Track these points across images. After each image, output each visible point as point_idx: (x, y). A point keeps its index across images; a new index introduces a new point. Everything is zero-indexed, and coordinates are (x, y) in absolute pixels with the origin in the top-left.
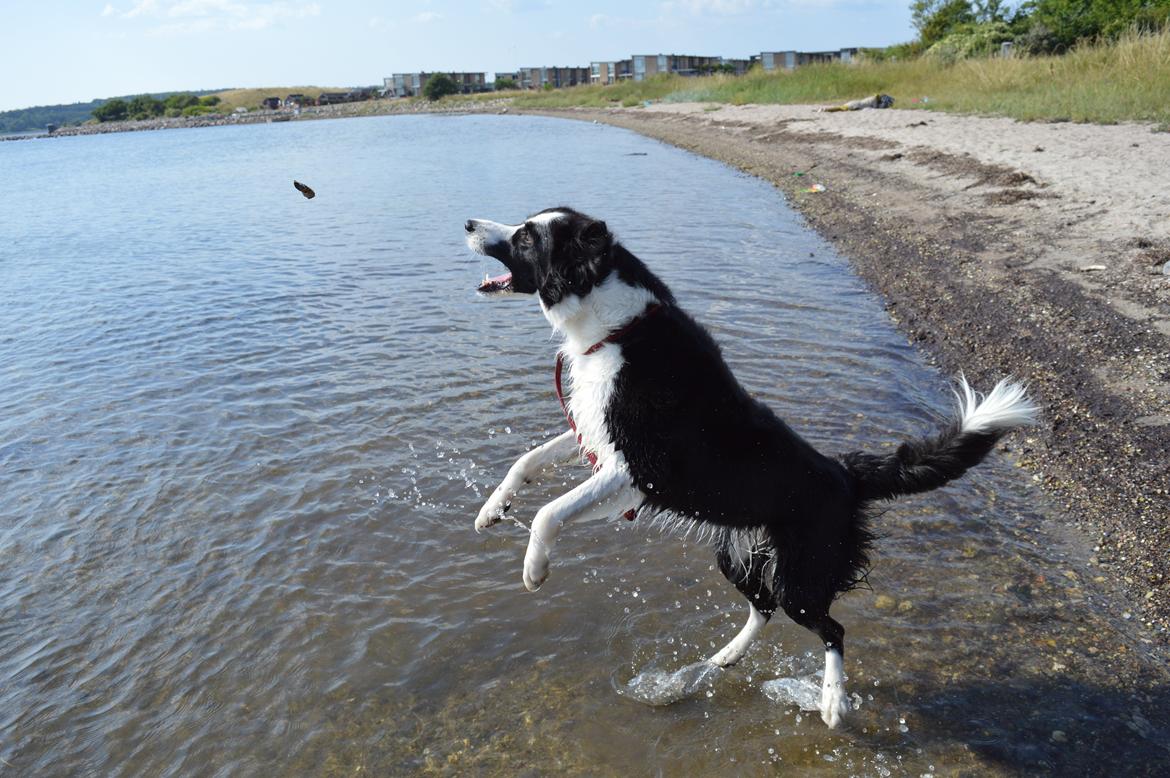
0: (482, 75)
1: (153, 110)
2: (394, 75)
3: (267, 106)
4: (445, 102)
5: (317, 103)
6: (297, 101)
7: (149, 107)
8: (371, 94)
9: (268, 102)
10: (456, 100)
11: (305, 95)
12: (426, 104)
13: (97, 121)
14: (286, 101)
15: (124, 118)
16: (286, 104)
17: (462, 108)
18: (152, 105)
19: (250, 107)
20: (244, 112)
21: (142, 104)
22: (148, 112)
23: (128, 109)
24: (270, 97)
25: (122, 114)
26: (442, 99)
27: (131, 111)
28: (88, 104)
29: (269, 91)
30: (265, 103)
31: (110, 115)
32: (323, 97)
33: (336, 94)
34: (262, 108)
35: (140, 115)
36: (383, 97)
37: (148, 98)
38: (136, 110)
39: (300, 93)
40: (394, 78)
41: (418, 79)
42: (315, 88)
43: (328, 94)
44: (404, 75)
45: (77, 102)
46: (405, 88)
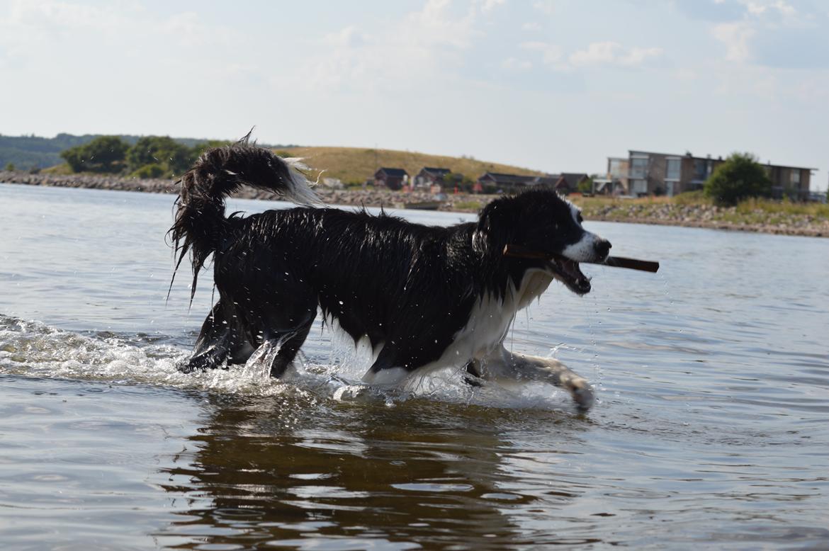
0: (805, 173)
1: (171, 163)
2: (632, 153)
3: (381, 182)
4: (748, 212)
5: (476, 188)
6: (439, 180)
7: (166, 157)
8: (579, 184)
9: (386, 176)
10: (771, 211)
11: (453, 170)
12: (709, 210)
13: (68, 168)
14: (417, 178)
15: (118, 170)
16: (417, 182)
17: (782, 227)
18: (173, 153)
19: (348, 182)
20: (337, 188)
21: (154, 150)
22: (164, 166)
23: (128, 156)
24: (386, 166)
25: (115, 163)
26: (743, 206)
27: (133, 160)
28: (47, 141)
29: (388, 155)
30: (378, 176)
31: (94, 161)
32: (486, 178)
33: (513, 177)
34: (370, 184)
35: (148, 168)
36: (602, 193)
37: (167, 143)
38: (142, 158)
39: (445, 167)
40: (633, 160)
41: (679, 165)
42: (472, 161)
43: (497, 175)
44: (652, 155)
45: (29, 135)
46: (649, 180)
